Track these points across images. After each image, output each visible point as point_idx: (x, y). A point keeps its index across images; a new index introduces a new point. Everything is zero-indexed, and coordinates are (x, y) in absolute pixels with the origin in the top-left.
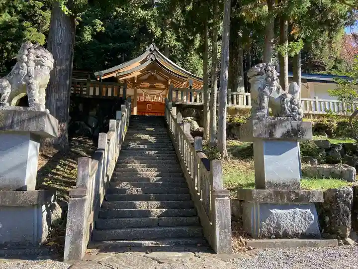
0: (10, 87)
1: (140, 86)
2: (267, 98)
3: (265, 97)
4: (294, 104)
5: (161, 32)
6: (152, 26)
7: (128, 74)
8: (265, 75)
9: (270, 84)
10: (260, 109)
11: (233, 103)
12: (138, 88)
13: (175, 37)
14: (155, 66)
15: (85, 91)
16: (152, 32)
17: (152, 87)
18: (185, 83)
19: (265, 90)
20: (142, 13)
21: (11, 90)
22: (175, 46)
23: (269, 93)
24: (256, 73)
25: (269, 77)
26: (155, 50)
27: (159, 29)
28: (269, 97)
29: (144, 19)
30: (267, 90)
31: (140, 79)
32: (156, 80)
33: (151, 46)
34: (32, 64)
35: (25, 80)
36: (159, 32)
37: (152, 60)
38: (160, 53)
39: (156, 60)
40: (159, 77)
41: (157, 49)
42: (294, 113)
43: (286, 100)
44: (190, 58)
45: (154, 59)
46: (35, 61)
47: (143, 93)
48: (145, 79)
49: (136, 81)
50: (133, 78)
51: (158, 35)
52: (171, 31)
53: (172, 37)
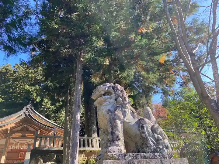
1: (13, 136)
2: (121, 123)
3: (119, 122)
4: (156, 133)
5: (40, 99)
6: (33, 95)
8: (114, 94)
9: (123, 106)
10: (113, 141)
11: (89, 146)
12: (10, 138)
13: (50, 102)
14: (28, 120)
16: (33, 99)
17: (23, 137)
18: (52, 132)
19: (116, 112)
20: (27, 87)
22: (49, 108)
23: (122, 117)
24: (103, 93)
25: (119, 96)
26: (31, 109)
27: (39, 97)
28: (123, 122)
29: (29, 91)
30: (119, 113)
31: (13, 131)
32: (28, 131)
33: (28, 106)
36: (39, 99)
37: (26, 115)
38: (35, 111)
39: (29, 115)
40: (31, 129)
42: (161, 147)
43: (145, 126)
44: (60, 116)
45: (27, 114)
47: (14, 142)
48: (19, 130)
49: (9, 132)
50: (7, 130)
51: (37, 101)
52: (47, 99)
53: (48, 102)
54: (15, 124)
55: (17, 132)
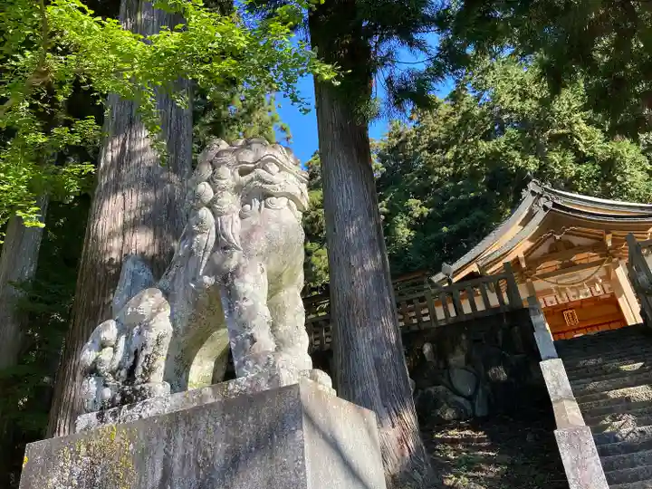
0: (168, 312)
1: (539, 273)
5: (538, 161)
6: (514, 159)
7: (505, 255)
12: (534, 279)
13: (570, 157)
14: (557, 220)
15: (426, 315)
16: (517, 168)
17: (569, 267)
20: (485, 147)
21: (174, 326)
22: (578, 175)
26: (544, 189)
27: (531, 158)
29: (494, 153)
31: (532, 259)
32: (570, 247)
33: (531, 185)
34: (229, 202)
35: (214, 269)
36: (534, 163)
37: (545, 208)
38: (557, 191)
39: (555, 205)
40: (576, 241)
41: (547, 187)
45: (549, 205)
46: (238, 189)
47: (552, 286)
48: (545, 254)
49: (524, 265)
50: (517, 261)
51: (532, 169)
52: (558, 151)
53: (565, 161)
54: (530, 240)
55: (544, 258)
